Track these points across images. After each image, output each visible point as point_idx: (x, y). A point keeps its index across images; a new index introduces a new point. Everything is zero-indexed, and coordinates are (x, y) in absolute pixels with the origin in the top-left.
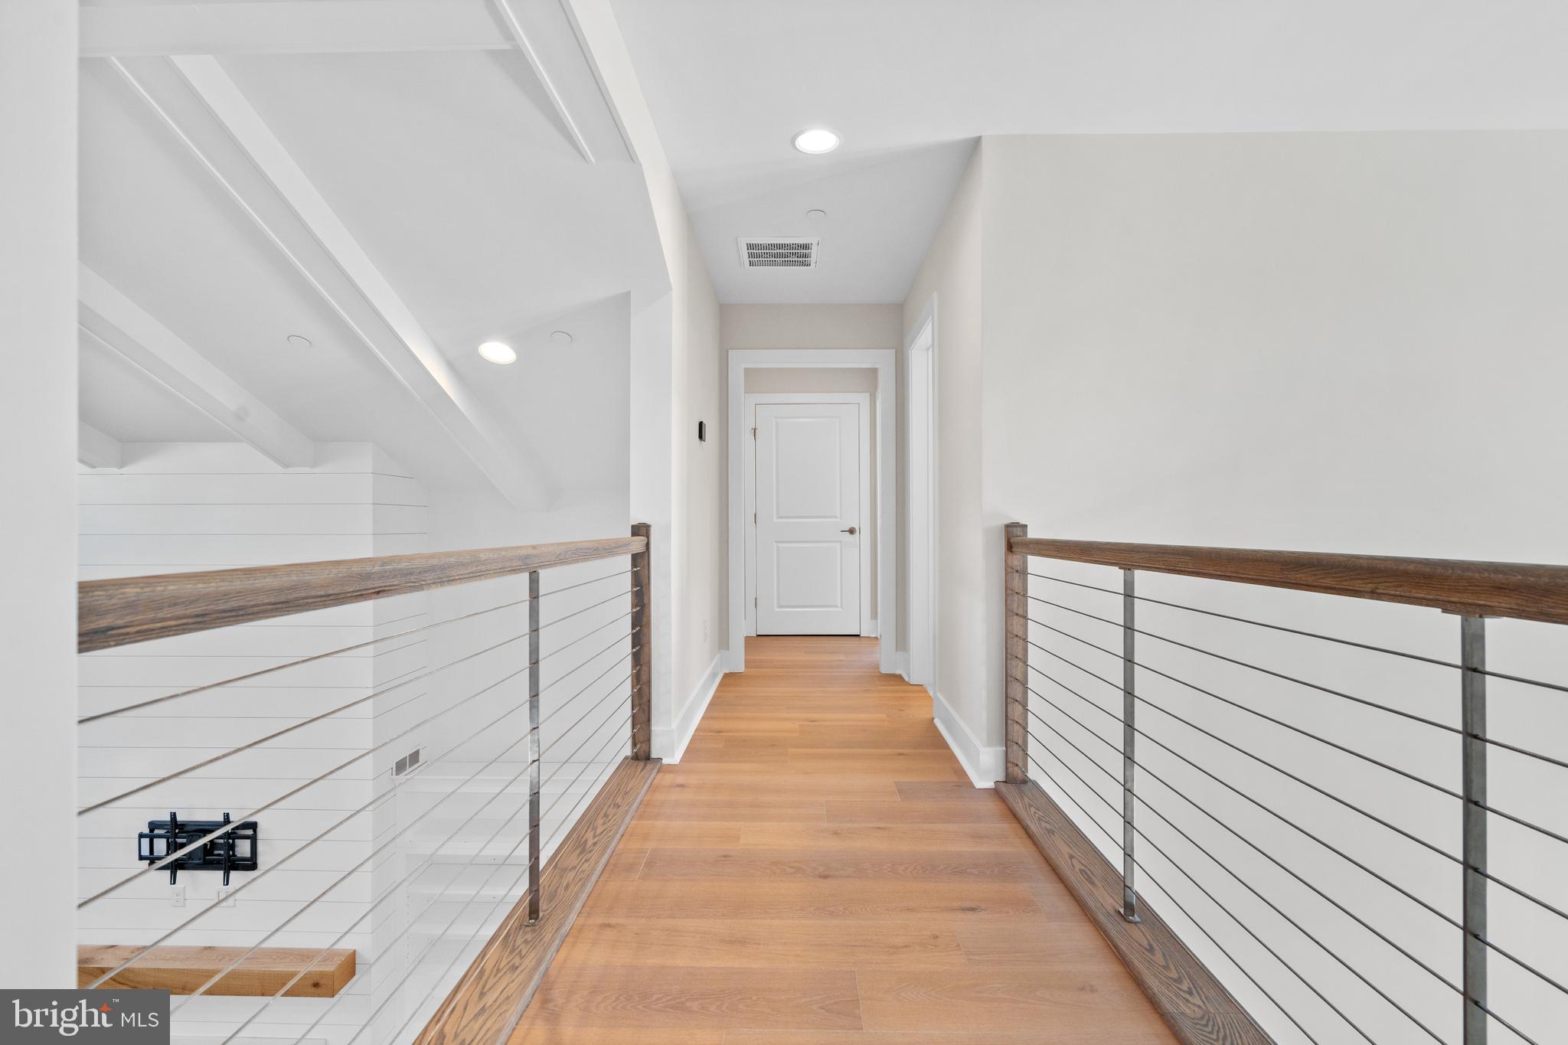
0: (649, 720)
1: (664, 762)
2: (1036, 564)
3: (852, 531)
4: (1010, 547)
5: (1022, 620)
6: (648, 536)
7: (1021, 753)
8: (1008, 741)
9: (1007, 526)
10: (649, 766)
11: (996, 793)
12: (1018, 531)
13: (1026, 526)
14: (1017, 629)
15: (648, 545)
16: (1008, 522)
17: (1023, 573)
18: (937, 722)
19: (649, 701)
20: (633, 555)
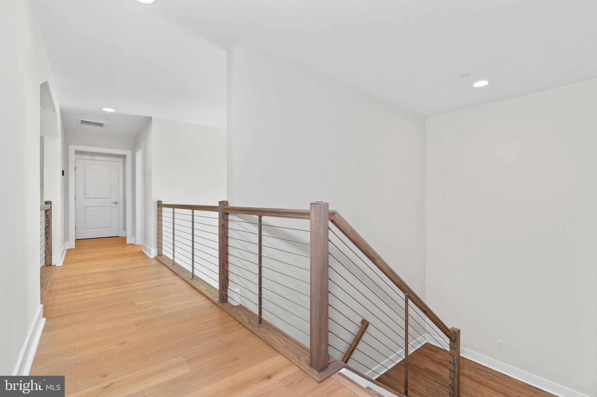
0: (51, 255)
1: (57, 266)
2: (164, 209)
3: (116, 203)
4: (158, 206)
5: (161, 221)
6: (51, 204)
7: (161, 249)
8: (158, 247)
9: (158, 201)
10: (52, 267)
11: (155, 258)
12: (160, 202)
13: (162, 201)
14: (160, 223)
15: (51, 207)
16: (158, 200)
17: (161, 211)
18: (143, 250)
19: (51, 250)
20: (45, 210)
